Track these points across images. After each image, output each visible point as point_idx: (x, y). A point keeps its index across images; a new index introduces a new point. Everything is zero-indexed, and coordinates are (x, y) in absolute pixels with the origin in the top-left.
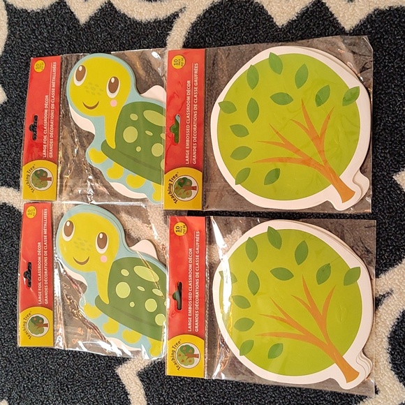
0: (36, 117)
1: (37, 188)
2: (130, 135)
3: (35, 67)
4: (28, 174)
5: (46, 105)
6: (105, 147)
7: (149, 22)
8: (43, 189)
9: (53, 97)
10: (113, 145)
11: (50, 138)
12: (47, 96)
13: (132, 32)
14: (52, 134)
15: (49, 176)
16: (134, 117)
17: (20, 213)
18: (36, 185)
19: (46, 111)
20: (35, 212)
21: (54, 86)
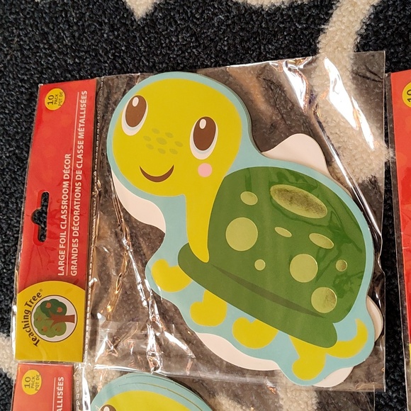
0: (45, 197)
1: (45, 337)
2: (242, 235)
3: (47, 100)
4: (28, 308)
5: (66, 172)
6: (186, 258)
7: (279, 8)
8: (57, 338)
9: (80, 156)
10: (203, 254)
11: (72, 238)
12: (67, 156)
13: (242, 29)
14: (76, 229)
15: (70, 311)
16: (249, 198)
17: (9, 380)
18: (42, 331)
19: (66, 184)
20: (40, 382)
21: (81, 136)
